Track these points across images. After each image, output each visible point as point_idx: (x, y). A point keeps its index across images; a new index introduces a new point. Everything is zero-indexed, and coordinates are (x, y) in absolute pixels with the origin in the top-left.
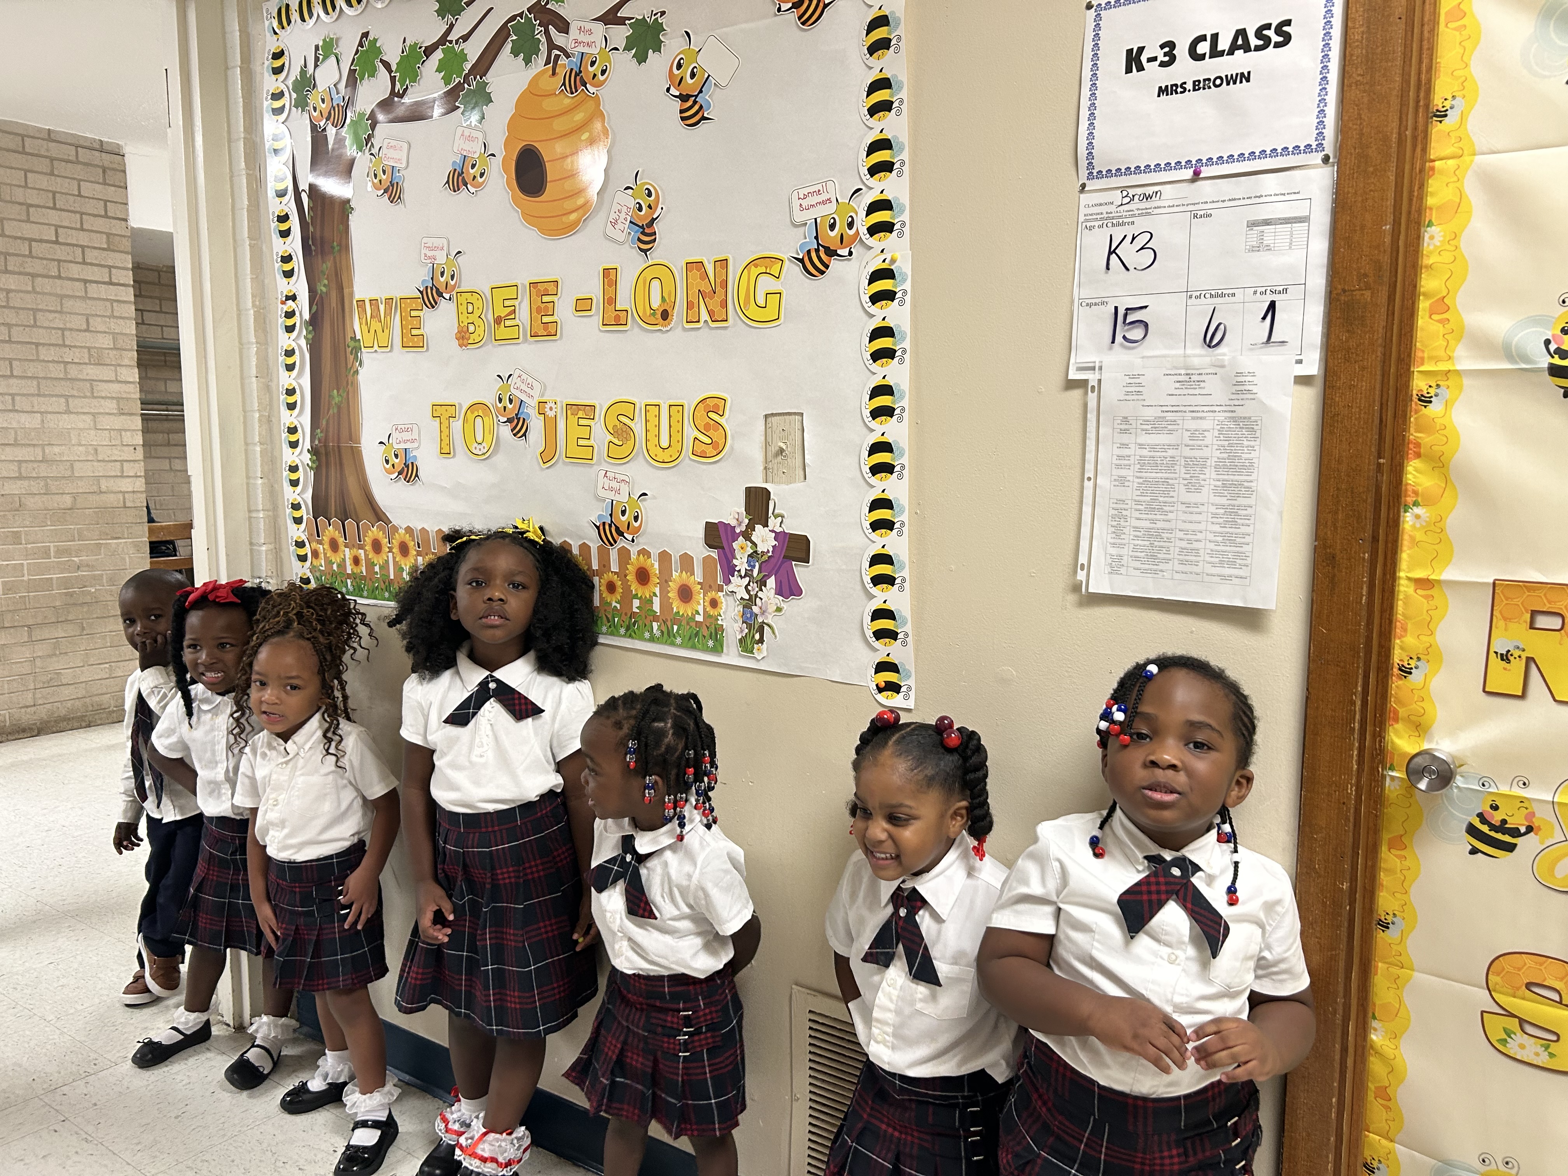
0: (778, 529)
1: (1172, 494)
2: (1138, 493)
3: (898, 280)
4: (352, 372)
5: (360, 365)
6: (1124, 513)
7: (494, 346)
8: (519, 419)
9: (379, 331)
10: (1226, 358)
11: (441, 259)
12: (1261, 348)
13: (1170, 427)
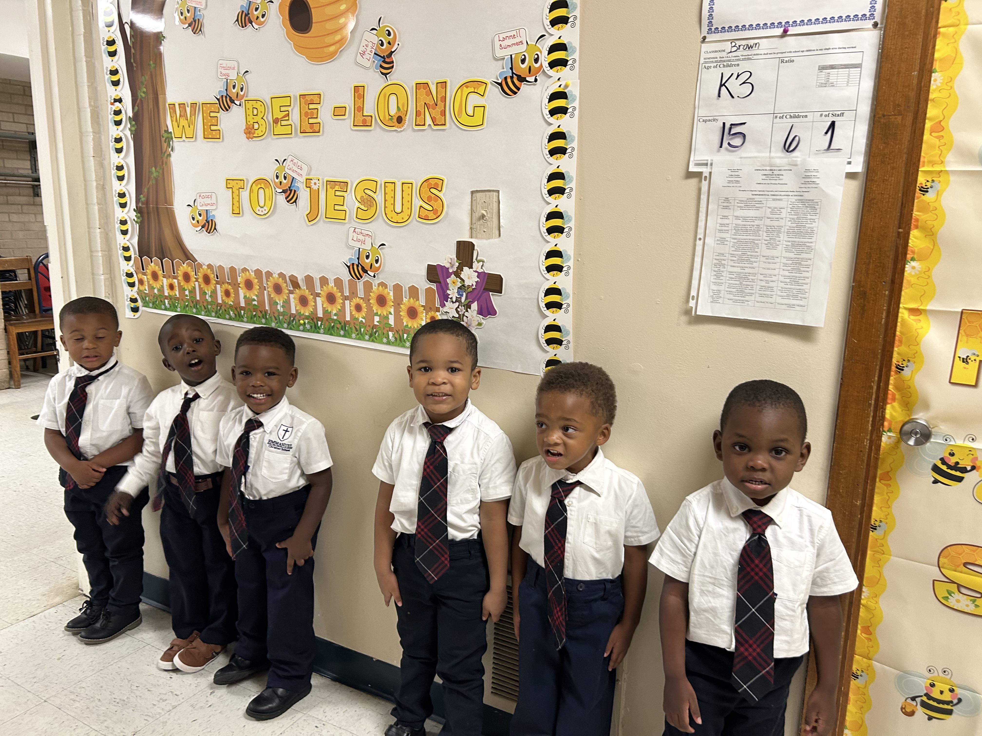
0: (480, 270)
1: (756, 250)
2: (733, 249)
3: (570, 100)
4: (166, 155)
5: (172, 150)
6: (723, 262)
7: (273, 139)
8: (291, 191)
9: (186, 126)
10: (799, 159)
11: (233, 76)
12: (823, 153)
13: (757, 205)
